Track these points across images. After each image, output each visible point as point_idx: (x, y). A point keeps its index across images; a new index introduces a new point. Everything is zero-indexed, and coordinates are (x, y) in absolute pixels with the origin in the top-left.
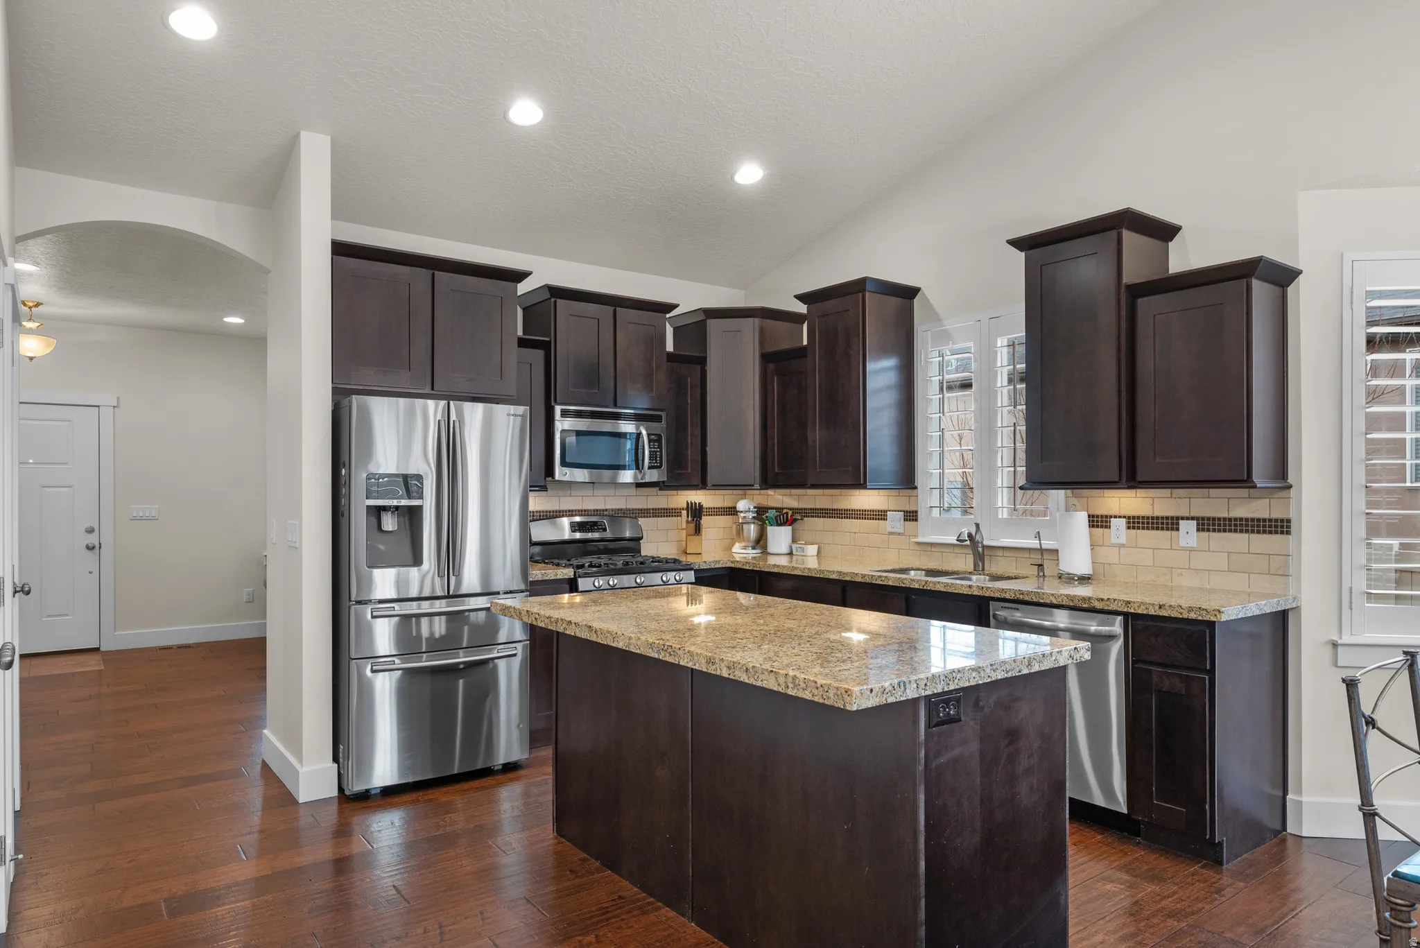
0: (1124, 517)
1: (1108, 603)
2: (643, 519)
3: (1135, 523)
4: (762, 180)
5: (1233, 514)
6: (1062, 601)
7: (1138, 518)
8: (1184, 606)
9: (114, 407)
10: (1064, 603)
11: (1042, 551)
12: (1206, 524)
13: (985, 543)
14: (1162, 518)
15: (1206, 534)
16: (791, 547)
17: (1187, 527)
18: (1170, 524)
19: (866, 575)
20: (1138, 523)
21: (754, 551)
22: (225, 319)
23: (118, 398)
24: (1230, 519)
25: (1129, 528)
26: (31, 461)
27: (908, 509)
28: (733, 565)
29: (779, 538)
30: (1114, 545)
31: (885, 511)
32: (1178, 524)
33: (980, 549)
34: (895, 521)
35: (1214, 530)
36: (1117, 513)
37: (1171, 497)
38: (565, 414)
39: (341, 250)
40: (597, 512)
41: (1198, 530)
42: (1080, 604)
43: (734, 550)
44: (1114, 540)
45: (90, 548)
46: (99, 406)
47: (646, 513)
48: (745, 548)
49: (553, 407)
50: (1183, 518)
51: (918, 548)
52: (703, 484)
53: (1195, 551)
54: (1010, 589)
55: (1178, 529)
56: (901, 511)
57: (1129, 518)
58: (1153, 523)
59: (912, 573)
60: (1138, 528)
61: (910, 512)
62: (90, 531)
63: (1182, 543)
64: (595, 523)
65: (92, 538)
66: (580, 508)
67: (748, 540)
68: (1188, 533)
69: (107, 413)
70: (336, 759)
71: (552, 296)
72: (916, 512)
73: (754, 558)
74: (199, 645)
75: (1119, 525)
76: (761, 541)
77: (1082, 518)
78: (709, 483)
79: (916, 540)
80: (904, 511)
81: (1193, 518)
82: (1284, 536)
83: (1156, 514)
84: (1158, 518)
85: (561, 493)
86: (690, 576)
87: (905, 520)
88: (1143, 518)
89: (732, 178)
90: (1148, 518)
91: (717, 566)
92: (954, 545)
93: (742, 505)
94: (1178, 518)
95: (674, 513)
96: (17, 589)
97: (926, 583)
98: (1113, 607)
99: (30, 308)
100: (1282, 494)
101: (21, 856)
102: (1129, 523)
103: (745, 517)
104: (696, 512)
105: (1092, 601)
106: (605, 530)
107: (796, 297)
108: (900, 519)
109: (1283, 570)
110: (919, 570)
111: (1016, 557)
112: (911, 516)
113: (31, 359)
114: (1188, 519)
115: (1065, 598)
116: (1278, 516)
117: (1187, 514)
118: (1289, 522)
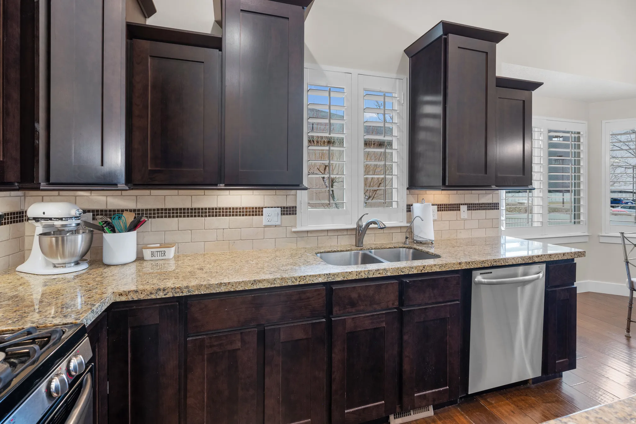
0: (436, 205)
1: (541, 257)
3: (441, 208)
5: (481, 202)
6: (519, 262)
7: (443, 205)
10: (520, 263)
12: (471, 207)
14: (453, 205)
15: (470, 211)
17: (464, 208)
18: (455, 207)
19: (361, 272)
20: (443, 208)
24: (479, 204)
25: (438, 211)
27: (285, 205)
31: (261, 208)
32: (459, 207)
34: (271, 216)
35: (473, 209)
36: (434, 203)
37: (457, 194)
41: (467, 210)
42: (527, 261)
50: (461, 204)
51: (295, 235)
53: (466, 220)
54: (488, 260)
55: (459, 210)
56: (278, 207)
57: (438, 205)
58: (449, 207)
60: (443, 211)
61: (287, 208)
63: (462, 217)
68: (464, 211)
72: (294, 207)
75: (434, 208)
79: (294, 230)
80: (281, 207)
81: (465, 204)
82: (497, 210)
83: (450, 203)
84: (451, 204)
87: (282, 214)
88: (445, 205)
90: (447, 205)
94: (459, 204)
97: (424, 268)
100: (497, 191)
102: (438, 208)
105: (534, 258)
108: (278, 214)
111: (375, 234)
112: (289, 211)
114: (463, 204)
115: (520, 259)
116: (494, 202)
117: (463, 202)
118: (498, 204)
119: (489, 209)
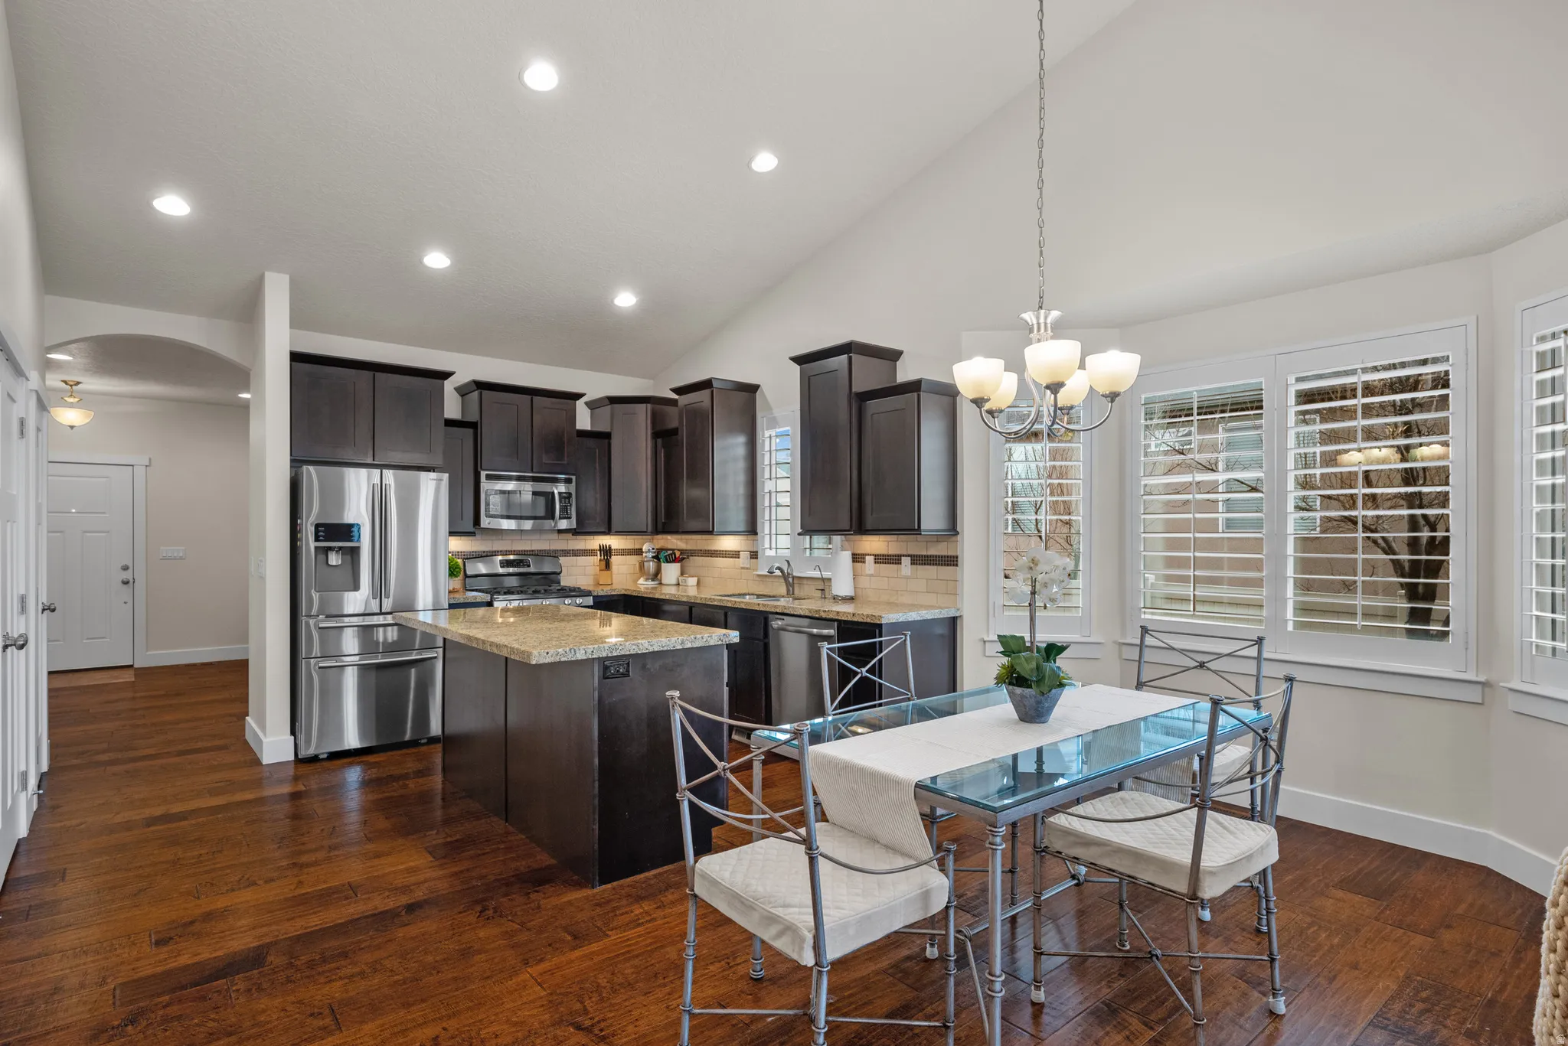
0: (874, 555)
2: (563, 558)
3: (880, 559)
4: (636, 304)
5: (929, 553)
7: (881, 555)
8: (864, 614)
9: (146, 466)
11: (823, 579)
12: (917, 560)
13: (794, 574)
14: (893, 556)
15: (916, 566)
16: (678, 579)
17: (906, 561)
18: (894, 560)
21: (653, 583)
22: (240, 395)
23: (150, 459)
24: (928, 556)
25: (876, 563)
26: (74, 511)
27: (752, 550)
28: (626, 593)
29: (671, 572)
30: (867, 575)
31: (739, 552)
32: (900, 560)
33: (790, 580)
34: (744, 559)
35: (920, 564)
36: (869, 552)
37: (895, 541)
38: (488, 477)
39: (296, 357)
40: (524, 553)
41: (911, 564)
43: (639, 582)
44: (868, 572)
45: (125, 583)
46: (133, 466)
47: (567, 553)
48: (647, 580)
49: (480, 473)
50: (904, 556)
51: (757, 579)
52: (608, 531)
53: (909, 578)
55: (900, 564)
56: (749, 552)
57: (877, 556)
58: (888, 559)
59: (748, 597)
60: (881, 563)
61: (753, 552)
62: (125, 568)
64: (521, 561)
65: (127, 575)
66: (510, 549)
67: (648, 574)
69: (140, 472)
70: (293, 732)
71: (478, 389)
72: (757, 552)
73: (653, 588)
74: (220, 663)
75: (870, 559)
76: (656, 575)
77: (846, 556)
78: (613, 530)
79: (757, 572)
81: (909, 556)
82: (954, 567)
83: (890, 553)
84: (890, 556)
85: (494, 538)
86: (590, 601)
87: (751, 558)
89: (612, 302)
90: (884, 555)
91: (613, 593)
92: (766, 576)
93: (645, 548)
94: (901, 556)
95: (589, 553)
96: (46, 608)
98: (831, 616)
99: (71, 386)
100: (954, 538)
101: (41, 792)
102: (876, 559)
103: (646, 556)
104: (607, 552)
106: (529, 566)
107: (671, 390)
108: (748, 558)
109: (953, 590)
110: (753, 595)
111: (810, 585)
112: (754, 555)
113: (72, 427)
114: (906, 556)
116: (950, 554)
117: (905, 553)
118: (957, 557)
119: (942, 565)
